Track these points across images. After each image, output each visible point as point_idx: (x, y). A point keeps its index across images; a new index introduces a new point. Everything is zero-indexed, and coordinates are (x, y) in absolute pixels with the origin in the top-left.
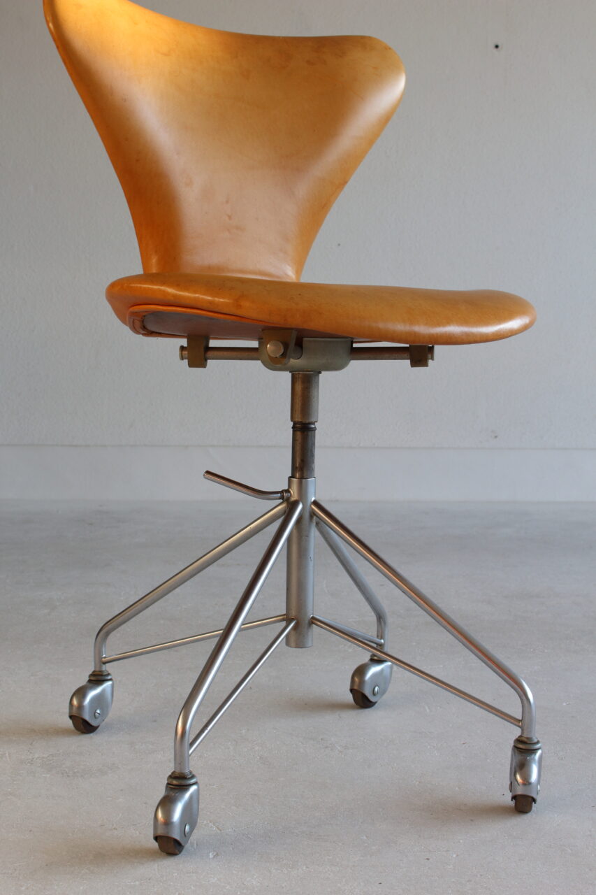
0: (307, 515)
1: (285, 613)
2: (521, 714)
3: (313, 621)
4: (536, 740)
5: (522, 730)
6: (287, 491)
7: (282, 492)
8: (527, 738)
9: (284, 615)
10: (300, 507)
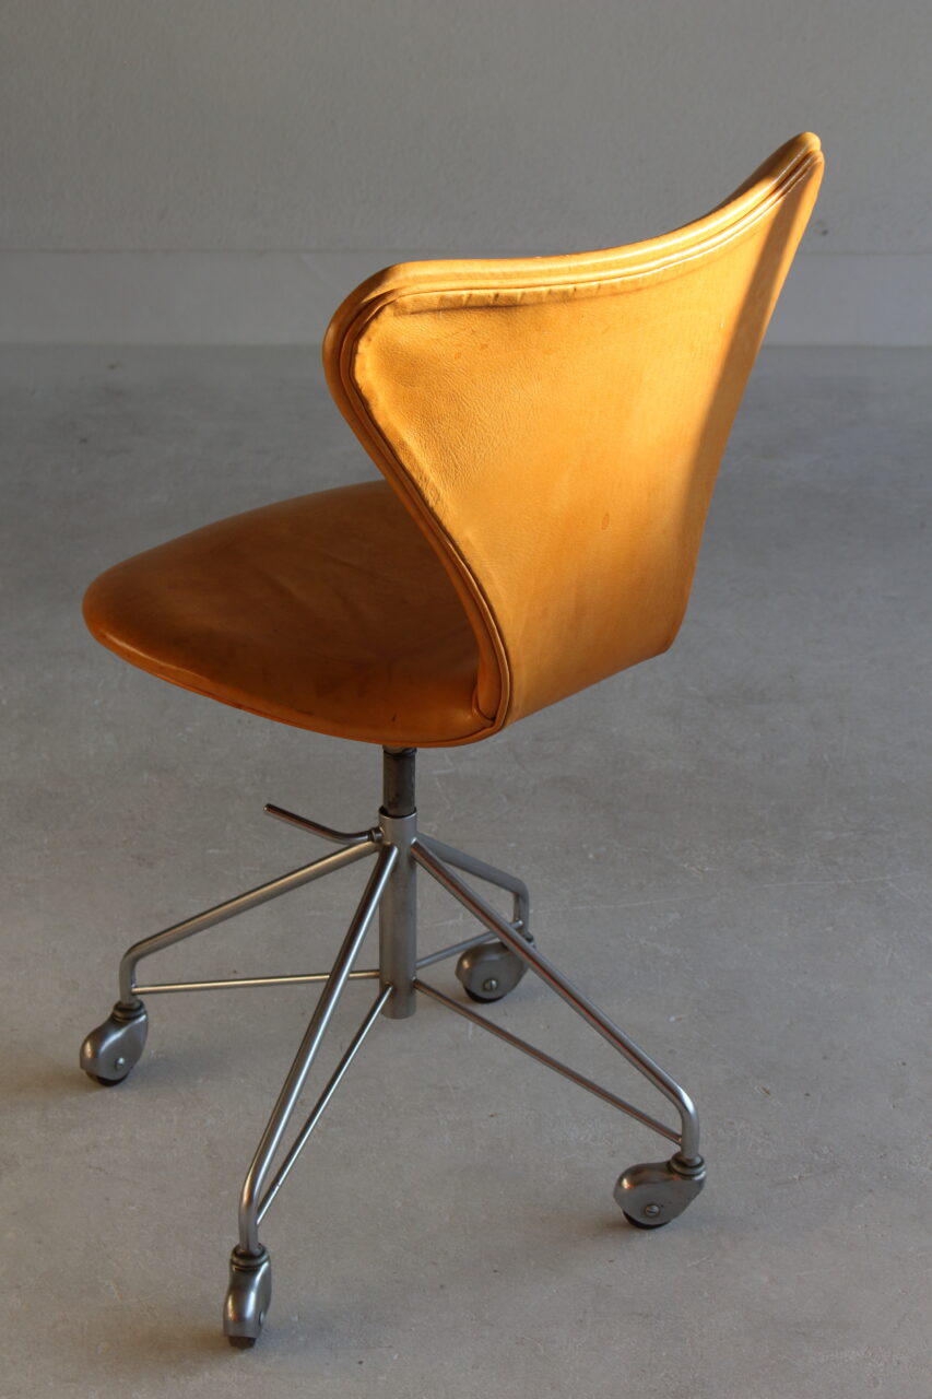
0: (404, 861)
1: (377, 966)
2: (680, 1127)
3: (417, 985)
4: (698, 1161)
5: (682, 1150)
6: (377, 830)
7: (369, 833)
8: (688, 1160)
9: (377, 971)
10: (395, 852)
